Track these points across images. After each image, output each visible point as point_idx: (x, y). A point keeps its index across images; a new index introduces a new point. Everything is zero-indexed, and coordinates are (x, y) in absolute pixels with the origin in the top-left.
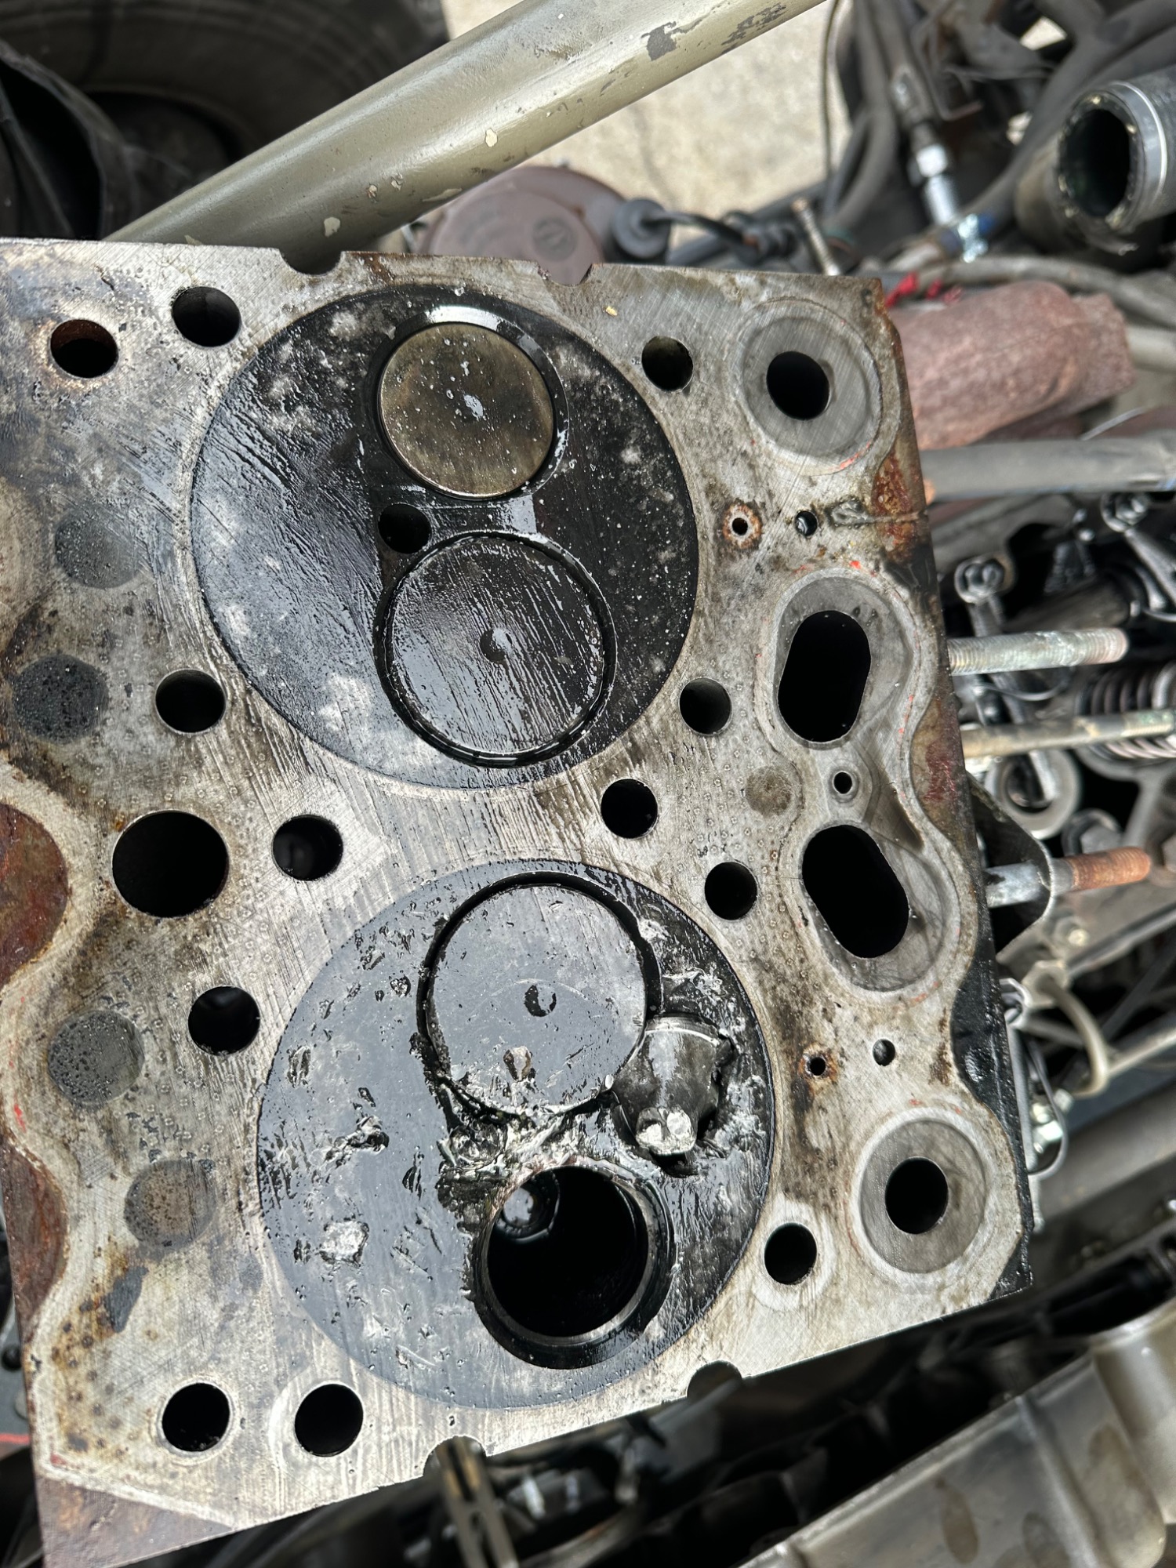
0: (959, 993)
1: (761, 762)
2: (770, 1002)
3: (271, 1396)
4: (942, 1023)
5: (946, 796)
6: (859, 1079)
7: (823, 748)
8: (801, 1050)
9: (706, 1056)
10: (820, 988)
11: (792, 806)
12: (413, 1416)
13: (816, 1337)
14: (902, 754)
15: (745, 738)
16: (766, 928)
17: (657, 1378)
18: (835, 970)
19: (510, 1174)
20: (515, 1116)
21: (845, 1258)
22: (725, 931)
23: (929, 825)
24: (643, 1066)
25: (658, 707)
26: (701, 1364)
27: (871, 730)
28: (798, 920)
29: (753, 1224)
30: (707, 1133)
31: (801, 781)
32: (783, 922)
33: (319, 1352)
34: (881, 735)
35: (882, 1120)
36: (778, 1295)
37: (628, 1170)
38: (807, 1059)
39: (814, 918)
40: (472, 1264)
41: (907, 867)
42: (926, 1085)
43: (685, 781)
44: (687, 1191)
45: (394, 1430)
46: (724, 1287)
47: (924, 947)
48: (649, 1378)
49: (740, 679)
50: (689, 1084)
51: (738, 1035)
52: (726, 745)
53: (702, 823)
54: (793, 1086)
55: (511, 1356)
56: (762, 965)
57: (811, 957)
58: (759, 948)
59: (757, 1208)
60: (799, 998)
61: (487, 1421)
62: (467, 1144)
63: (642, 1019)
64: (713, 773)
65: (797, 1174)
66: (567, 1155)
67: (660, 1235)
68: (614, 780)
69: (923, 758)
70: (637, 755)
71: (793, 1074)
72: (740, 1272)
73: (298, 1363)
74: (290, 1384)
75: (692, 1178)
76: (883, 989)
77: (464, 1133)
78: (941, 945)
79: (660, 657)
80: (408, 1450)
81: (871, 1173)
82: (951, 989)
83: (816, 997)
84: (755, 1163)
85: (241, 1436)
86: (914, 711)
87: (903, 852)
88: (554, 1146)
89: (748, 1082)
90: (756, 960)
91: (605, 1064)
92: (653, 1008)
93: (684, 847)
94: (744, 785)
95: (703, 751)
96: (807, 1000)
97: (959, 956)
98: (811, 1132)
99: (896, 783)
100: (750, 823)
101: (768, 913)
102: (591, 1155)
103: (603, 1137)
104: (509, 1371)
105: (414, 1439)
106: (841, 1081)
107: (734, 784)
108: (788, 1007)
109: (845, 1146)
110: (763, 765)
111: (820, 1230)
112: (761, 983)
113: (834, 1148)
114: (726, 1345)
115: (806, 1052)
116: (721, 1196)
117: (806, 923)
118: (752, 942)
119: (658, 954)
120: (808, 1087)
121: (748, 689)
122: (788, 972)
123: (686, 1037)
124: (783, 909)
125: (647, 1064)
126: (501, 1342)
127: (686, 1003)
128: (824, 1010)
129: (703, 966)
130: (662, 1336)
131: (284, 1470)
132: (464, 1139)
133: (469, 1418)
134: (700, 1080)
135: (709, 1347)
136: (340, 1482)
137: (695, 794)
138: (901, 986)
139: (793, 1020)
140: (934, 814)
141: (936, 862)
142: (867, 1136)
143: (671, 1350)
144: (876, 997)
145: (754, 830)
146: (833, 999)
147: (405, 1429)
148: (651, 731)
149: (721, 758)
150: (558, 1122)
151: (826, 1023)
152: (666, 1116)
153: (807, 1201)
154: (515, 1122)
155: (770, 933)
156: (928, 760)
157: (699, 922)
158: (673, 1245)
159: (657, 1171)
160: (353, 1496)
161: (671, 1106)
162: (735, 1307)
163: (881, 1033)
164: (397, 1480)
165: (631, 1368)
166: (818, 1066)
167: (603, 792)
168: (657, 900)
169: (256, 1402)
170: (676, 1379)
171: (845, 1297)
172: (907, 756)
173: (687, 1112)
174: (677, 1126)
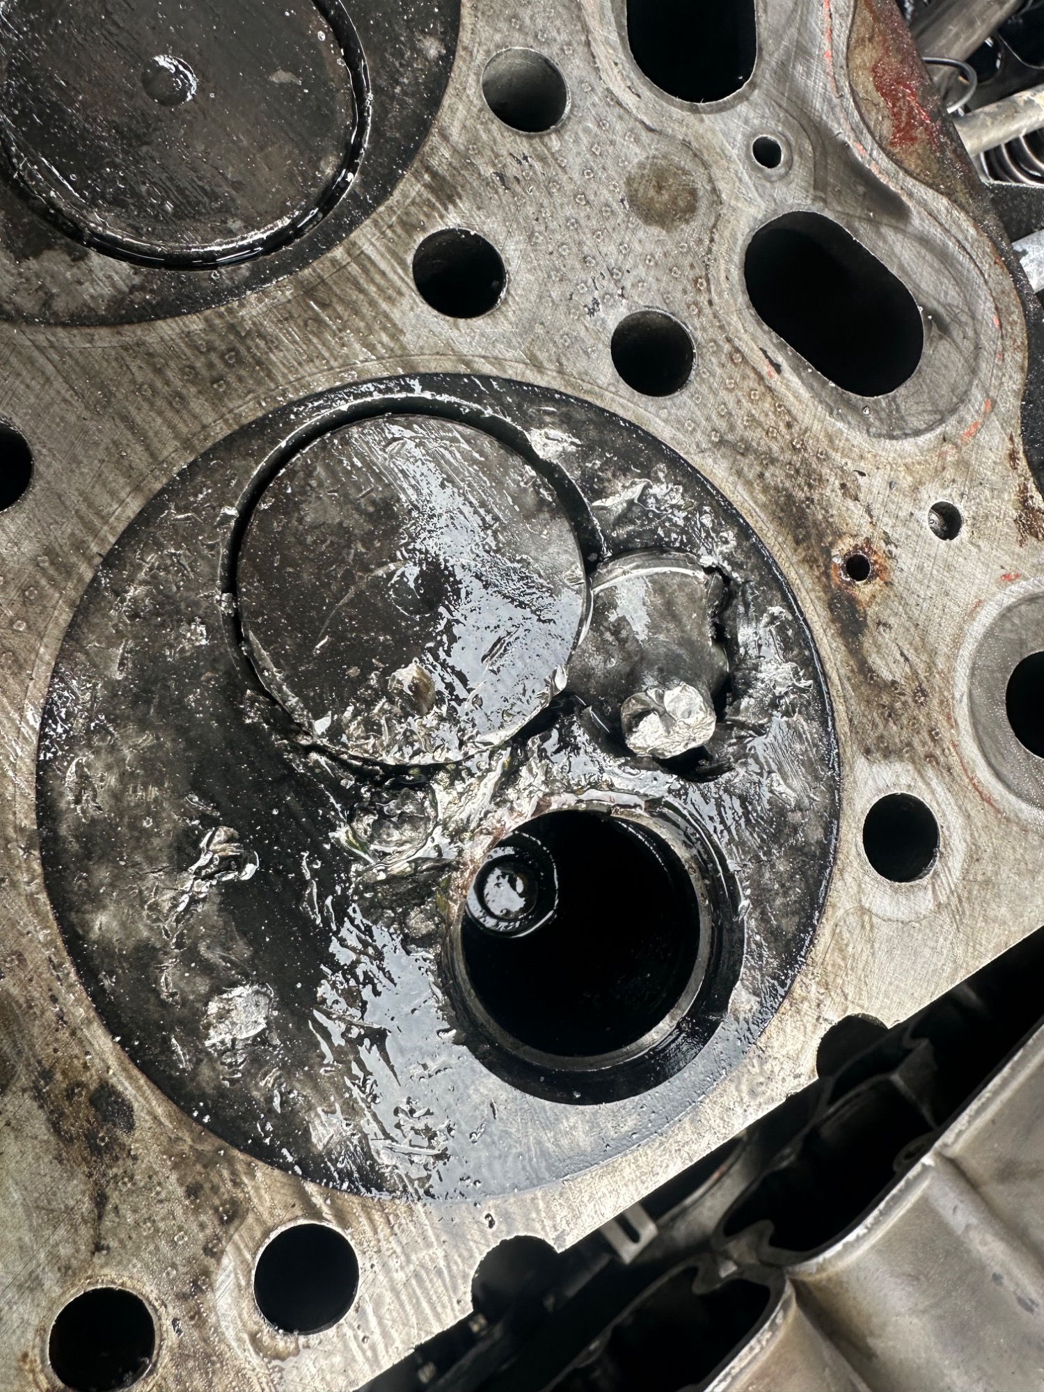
0: (1023, 408)
1: (636, 154)
2: (762, 498)
3: (206, 1273)
4: (1012, 456)
5: (919, 132)
6: (920, 568)
7: (721, 109)
8: (827, 552)
9: (692, 598)
10: (828, 457)
11: (703, 205)
12: (430, 1233)
13: (971, 941)
14: (838, 89)
15: (600, 123)
16: (723, 393)
17: (767, 1067)
18: (840, 425)
19: (460, 852)
20: (437, 767)
21: (979, 820)
22: (664, 413)
23: (910, 182)
24: (605, 641)
25: (453, 111)
26: (824, 1028)
27: (783, 65)
28: (766, 369)
29: (833, 814)
30: (728, 709)
31: (706, 166)
32: (744, 377)
33: (257, 1189)
34: (800, 68)
35: (971, 614)
36: (902, 900)
37: (632, 792)
38: (838, 561)
39: (787, 358)
40: (444, 993)
41: (898, 249)
42: (1017, 549)
43: (530, 210)
44: (726, 797)
45: (408, 1261)
46: (822, 913)
47: (955, 356)
48: (756, 1070)
49: (564, 37)
50: (680, 644)
51: (728, 557)
52: (577, 141)
53: (578, 266)
54: (831, 607)
55: (547, 1103)
56: (734, 447)
57: (800, 416)
58: (722, 425)
59: (834, 787)
60: (801, 480)
61: (541, 1205)
62: (377, 826)
63: (580, 572)
64: (569, 188)
65: (875, 725)
66: (535, 800)
67: (705, 867)
68: (420, 238)
69: (871, 87)
70: (445, 191)
71: (827, 588)
72: (837, 884)
73: (233, 1214)
74: (229, 1248)
75: (727, 775)
76: (917, 433)
77: (367, 812)
78: (978, 348)
79: (431, 34)
80: (439, 1283)
81: (977, 692)
82: (1011, 404)
83: (825, 471)
84: (810, 729)
85: (181, 1345)
86: (837, 21)
87: (884, 230)
88: (511, 793)
89: (765, 619)
90: (722, 442)
91: (545, 653)
92: (593, 557)
93: (562, 308)
94: (621, 192)
95: (542, 159)
96: (814, 480)
97: (1007, 356)
98: (875, 660)
99: (843, 132)
100: (650, 247)
101: (719, 371)
102: (569, 789)
103: (579, 761)
104: (549, 1125)
105: (442, 1263)
106: (896, 577)
107: (605, 195)
108: (789, 497)
109: (930, 666)
110: (642, 157)
111: (933, 792)
112: (739, 473)
113: (915, 673)
114: (850, 990)
115: (834, 552)
116: (775, 787)
117: (778, 368)
118: (708, 419)
119: (573, 475)
120: (853, 601)
121: (581, 49)
122: (775, 448)
123: (653, 579)
124: (737, 356)
125: (608, 636)
126: (525, 1089)
127: (639, 535)
128: (843, 486)
129: (647, 473)
130: (756, 1007)
131: (262, 1371)
132: (370, 819)
133: (513, 1209)
134: (695, 635)
135: (828, 1002)
136: (354, 1359)
137: (553, 225)
138: (942, 421)
139: (802, 514)
140: (911, 163)
141: (936, 233)
142: (957, 643)
143: (775, 1021)
144: (908, 445)
145: (659, 254)
146: (851, 467)
147: (424, 1254)
148: (455, 151)
149: (574, 162)
150: (505, 755)
151: (850, 503)
152: (661, 697)
153: (901, 758)
154: (442, 775)
155: (730, 399)
156: (878, 88)
157: (621, 412)
158: (730, 877)
159: (673, 781)
160: (378, 1373)
161: (665, 682)
162: (846, 935)
163: (934, 495)
164: (437, 1329)
165: (728, 1065)
166: (858, 567)
167: (410, 259)
168: (547, 395)
169: (187, 1289)
170: (795, 1059)
171: (996, 874)
172: (847, 90)
173: (690, 682)
174: (682, 707)
